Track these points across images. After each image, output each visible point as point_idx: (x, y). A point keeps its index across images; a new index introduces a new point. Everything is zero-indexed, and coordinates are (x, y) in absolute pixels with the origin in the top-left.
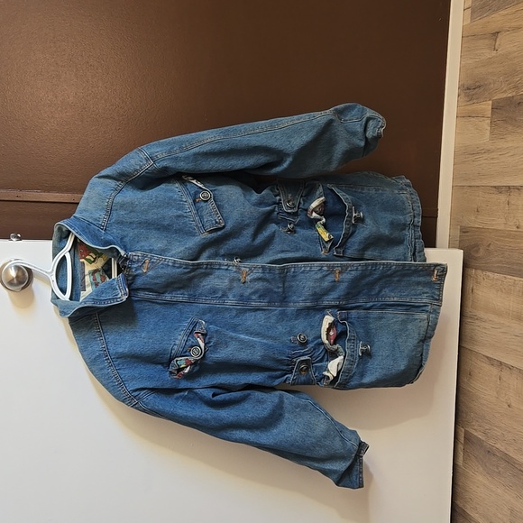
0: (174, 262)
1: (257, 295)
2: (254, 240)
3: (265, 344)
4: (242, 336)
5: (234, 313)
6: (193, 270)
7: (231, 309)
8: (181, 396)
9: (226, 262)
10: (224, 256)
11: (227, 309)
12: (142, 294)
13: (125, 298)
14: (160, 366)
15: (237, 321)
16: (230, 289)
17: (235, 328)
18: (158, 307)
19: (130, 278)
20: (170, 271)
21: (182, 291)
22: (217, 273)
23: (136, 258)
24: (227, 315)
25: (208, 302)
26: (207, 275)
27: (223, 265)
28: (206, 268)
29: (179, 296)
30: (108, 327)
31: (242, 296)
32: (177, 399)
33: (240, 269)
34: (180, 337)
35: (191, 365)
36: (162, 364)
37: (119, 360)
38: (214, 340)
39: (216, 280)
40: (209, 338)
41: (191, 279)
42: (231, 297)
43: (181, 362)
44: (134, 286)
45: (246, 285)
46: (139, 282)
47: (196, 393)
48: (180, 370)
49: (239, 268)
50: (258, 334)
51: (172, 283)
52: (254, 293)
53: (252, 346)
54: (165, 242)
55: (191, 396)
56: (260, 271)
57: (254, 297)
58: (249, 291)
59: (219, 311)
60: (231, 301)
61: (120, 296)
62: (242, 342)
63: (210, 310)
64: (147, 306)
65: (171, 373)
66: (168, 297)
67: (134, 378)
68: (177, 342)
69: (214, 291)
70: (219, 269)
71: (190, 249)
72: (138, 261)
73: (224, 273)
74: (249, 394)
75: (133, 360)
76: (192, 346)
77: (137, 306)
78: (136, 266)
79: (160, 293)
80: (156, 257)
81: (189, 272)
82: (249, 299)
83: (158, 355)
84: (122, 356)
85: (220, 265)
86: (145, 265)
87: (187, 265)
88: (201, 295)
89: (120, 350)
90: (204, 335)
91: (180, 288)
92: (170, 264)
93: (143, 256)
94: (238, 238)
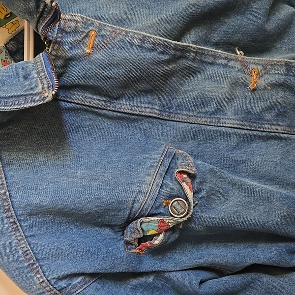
0: (143, 39)
1: (273, 113)
2: (268, 20)
3: (288, 197)
4: (249, 182)
5: (234, 141)
6: (174, 59)
7: (229, 135)
8: (141, 285)
9: (223, 53)
10: (216, 45)
11: (222, 134)
12: (79, 97)
13: (49, 95)
14: (107, 232)
15: (238, 155)
16: (230, 100)
17: (234, 167)
18: (107, 123)
19: (60, 63)
20: (134, 54)
21: (149, 98)
22: (210, 70)
23: (73, 24)
24: (222, 144)
25: (192, 120)
26: (192, 72)
27: (220, 58)
28: (194, 60)
29: (144, 106)
30: (13, 155)
31: (248, 113)
32: (135, 288)
33: (247, 67)
34: (149, 179)
35: (166, 231)
36: (111, 227)
37: (33, 220)
38: (206, 186)
39: (207, 83)
40: (201, 183)
41: (167, 76)
42: (230, 112)
43: (150, 225)
44: (66, 80)
45: (257, 94)
46: (75, 73)
47: (168, 280)
48: (146, 238)
49: (245, 65)
50: (272, 180)
51: (137, 80)
52: (269, 109)
53: (267, 199)
54: (123, 7)
55: (159, 283)
56: (283, 70)
57: (268, 116)
58: (261, 105)
59: (210, 137)
60: (230, 120)
61: (39, 89)
62: (249, 191)
63: (195, 135)
64: (86, 120)
65: (128, 243)
66: (125, 106)
67: (59, 254)
68: (144, 188)
69: (203, 101)
70: (212, 64)
71: (168, 22)
72: (76, 31)
73: (222, 70)
74: (254, 280)
75: (58, 219)
76: (171, 197)
77: (69, 118)
78: (70, 39)
79: (112, 97)
80: (109, 26)
81: (168, 62)
82: (259, 118)
83: (107, 210)
84: (38, 212)
85: (215, 56)
86: (90, 41)
87: (166, 46)
88: (180, 107)
89: (36, 200)
90: (192, 177)
91: (147, 92)
92: (136, 42)
93: (86, 23)
94: (243, 14)
